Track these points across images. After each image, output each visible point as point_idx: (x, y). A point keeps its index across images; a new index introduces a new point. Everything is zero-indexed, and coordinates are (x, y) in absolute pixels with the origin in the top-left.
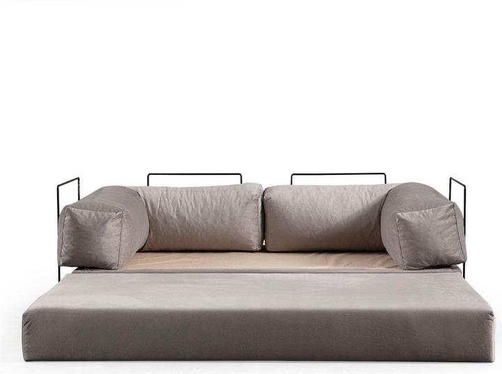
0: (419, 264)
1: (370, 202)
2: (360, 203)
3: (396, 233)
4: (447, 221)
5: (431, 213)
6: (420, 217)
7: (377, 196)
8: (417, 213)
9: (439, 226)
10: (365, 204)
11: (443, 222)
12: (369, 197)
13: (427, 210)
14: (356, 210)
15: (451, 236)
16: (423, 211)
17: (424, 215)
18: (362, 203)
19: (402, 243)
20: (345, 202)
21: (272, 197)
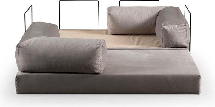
0: (169, 46)
1: (152, 16)
2: (147, 16)
3: (161, 33)
4: (183, 31)
5: (177, 27)
6: (172, 28)
7: (155, 12)
8: (171, 26)
9: (179, 33)
10: (150, 16)
11: (181, 31)
12: (151, 13)
13: (175, 26)
14: (146, 19)
15: (183, 36)
16: (173, 26)
17: (173, 27)
18: (149, 16)
19: (163, 37)
20: (141, 15)
21: (111, 13)
